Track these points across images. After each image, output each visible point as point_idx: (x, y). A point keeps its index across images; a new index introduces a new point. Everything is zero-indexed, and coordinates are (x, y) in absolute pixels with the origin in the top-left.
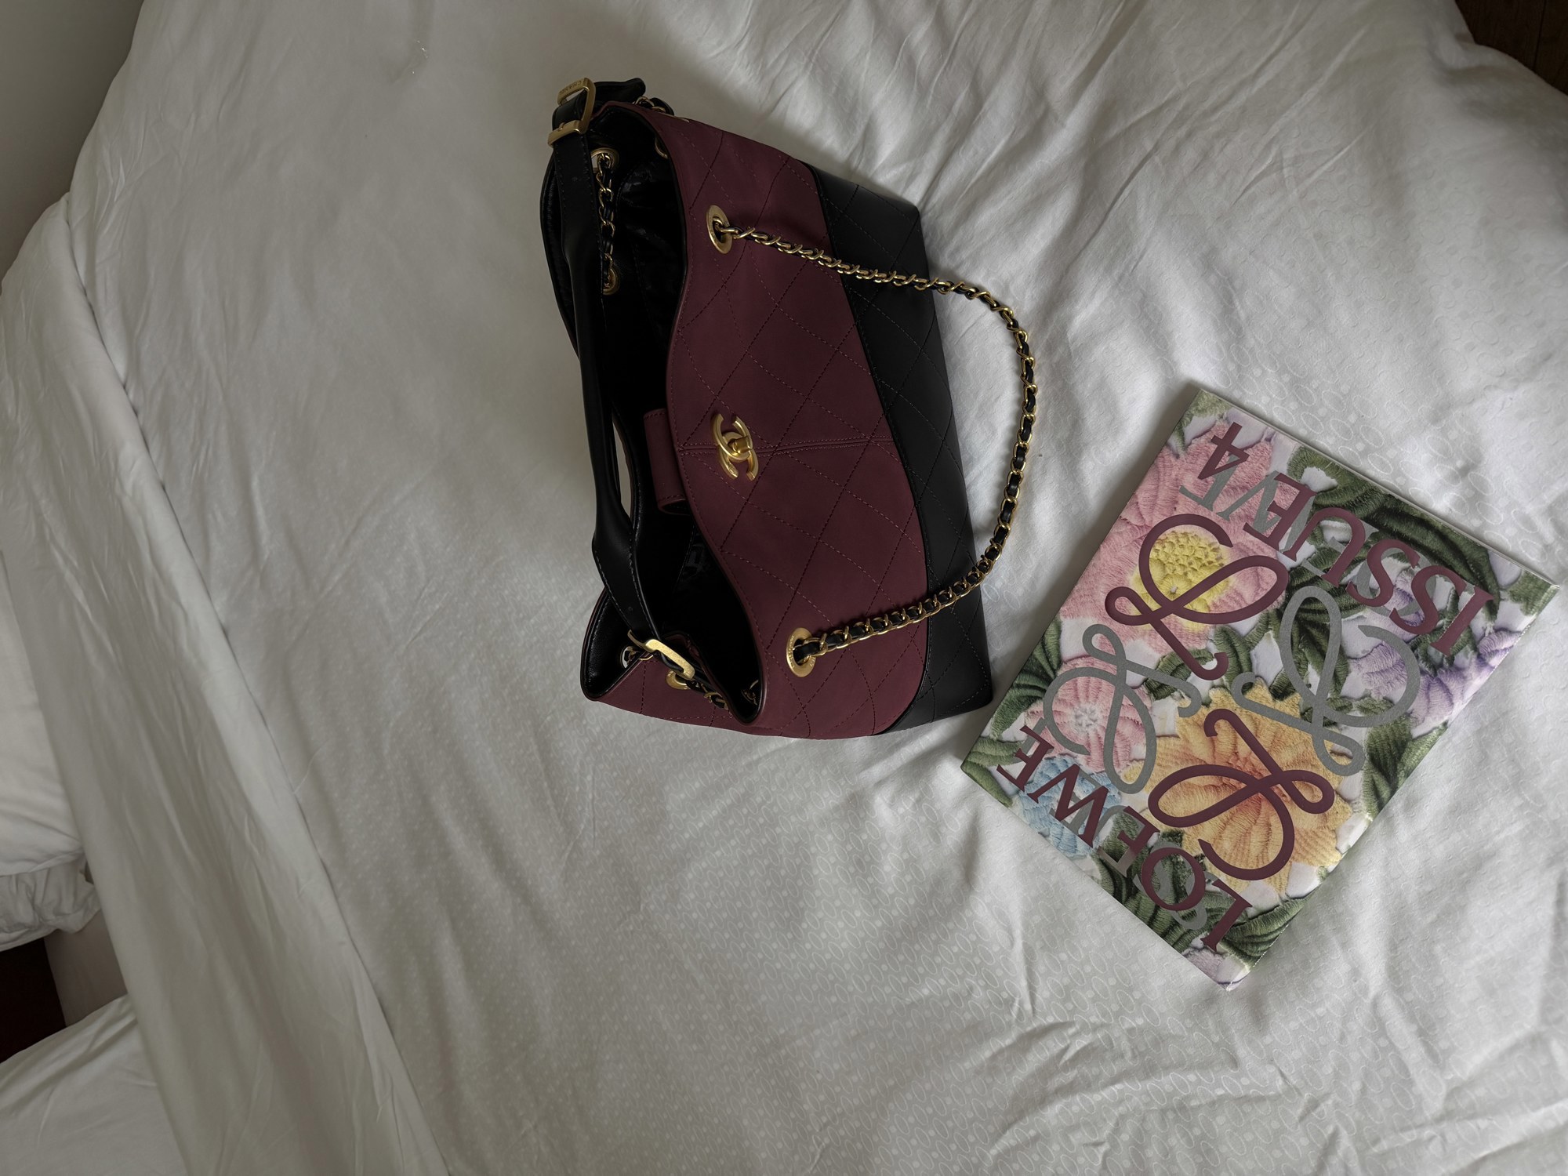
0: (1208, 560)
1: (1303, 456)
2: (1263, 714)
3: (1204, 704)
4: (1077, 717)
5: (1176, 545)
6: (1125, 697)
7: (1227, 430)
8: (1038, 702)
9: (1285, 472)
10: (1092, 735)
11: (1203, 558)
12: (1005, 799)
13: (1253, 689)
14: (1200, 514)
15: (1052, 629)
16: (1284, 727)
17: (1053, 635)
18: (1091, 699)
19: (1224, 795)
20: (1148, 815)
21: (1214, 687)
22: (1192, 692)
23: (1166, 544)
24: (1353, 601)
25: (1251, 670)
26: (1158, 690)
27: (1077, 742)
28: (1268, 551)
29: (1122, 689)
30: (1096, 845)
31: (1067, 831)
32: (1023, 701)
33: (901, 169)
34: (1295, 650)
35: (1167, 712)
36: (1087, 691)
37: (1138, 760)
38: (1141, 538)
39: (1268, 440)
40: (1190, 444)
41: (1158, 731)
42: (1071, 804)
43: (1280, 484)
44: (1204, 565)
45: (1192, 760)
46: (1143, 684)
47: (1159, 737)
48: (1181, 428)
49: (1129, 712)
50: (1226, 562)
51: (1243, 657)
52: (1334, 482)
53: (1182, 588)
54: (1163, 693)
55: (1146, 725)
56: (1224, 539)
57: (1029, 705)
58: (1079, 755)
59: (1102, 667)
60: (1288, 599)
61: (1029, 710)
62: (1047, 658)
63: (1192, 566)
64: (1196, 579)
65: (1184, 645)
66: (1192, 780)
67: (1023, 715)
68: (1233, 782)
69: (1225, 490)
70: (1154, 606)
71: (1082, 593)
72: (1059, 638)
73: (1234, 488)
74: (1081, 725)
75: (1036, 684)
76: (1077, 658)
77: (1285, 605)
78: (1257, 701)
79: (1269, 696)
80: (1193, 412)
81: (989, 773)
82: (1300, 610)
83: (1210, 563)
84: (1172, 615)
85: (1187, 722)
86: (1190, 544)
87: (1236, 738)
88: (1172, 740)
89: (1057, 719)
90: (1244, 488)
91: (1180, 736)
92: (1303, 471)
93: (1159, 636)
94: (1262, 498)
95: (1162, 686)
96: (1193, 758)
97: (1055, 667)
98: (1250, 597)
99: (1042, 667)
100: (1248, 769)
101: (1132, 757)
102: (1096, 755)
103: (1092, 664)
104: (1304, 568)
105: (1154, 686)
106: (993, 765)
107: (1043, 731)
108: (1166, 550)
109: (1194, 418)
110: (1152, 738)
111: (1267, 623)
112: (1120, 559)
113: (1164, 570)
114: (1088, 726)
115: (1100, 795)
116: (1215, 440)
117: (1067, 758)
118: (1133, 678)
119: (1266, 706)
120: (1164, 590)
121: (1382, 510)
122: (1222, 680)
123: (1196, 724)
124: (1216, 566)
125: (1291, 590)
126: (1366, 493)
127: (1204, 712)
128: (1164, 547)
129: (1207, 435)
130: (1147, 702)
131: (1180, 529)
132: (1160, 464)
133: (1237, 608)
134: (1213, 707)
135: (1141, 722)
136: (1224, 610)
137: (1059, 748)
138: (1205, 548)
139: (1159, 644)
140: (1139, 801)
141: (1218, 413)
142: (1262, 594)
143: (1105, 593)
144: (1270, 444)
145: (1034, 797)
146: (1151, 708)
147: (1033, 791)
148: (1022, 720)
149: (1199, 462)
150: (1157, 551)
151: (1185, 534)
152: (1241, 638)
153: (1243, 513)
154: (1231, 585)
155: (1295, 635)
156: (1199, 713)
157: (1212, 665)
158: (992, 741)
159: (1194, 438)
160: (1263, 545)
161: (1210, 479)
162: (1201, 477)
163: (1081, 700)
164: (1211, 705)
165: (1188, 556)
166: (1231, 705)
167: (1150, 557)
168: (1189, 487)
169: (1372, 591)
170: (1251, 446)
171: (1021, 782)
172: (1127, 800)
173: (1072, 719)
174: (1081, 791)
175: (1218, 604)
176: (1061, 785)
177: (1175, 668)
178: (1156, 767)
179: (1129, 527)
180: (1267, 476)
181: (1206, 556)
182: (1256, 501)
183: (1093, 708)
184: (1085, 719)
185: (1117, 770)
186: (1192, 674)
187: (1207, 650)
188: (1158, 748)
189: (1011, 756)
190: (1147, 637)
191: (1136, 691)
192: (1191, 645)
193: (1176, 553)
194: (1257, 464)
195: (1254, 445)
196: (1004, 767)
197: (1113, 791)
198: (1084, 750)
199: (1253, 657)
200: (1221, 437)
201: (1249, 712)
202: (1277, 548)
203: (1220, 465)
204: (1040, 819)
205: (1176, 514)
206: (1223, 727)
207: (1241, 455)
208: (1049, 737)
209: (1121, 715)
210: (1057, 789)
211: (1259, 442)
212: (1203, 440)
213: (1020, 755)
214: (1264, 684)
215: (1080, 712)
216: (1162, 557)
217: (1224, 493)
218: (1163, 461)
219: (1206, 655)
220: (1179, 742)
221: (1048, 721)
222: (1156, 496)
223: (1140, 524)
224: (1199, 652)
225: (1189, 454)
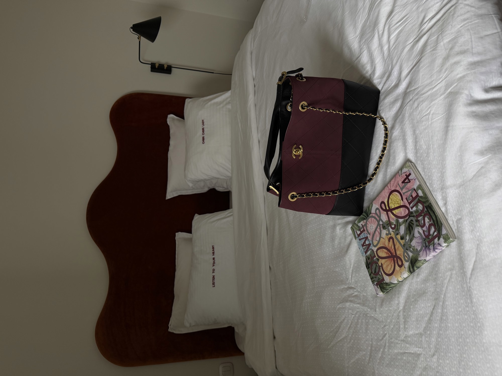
1: (419, 187)
2: (398, 241)
3: (390, 234)
4: (370, 226)
5: (395, 196)
6: (379, 226)
7: (409, 174)
8: (365, 220)
9: (416, 189)
10: (372, 231)
12: (356, 238)
13: (398, 235)
14: (400, 191)
15: (372, 205)
16: (400, 246)
18: (373, 224)
19: (387, 255)
20: (375, 253)
21: (392, 231)
22: (389, 231)
23: (393, 195)
24: (418, 224)
25: (399, 231)
26: (384, 228)
27: (369, 232)
28: (408, 205)
29: (379, 224)
30: (366, 255)
31: (363, 249)
32: (363, 218)
33: (379, 80)
34: (407, 230)
35: (384, 232)
37: (377, 241)
38: (389, 192)
39: (415, 180)
40: (402, 174)
41: (382, 236)
42: (365, 244)
43: (414, 191)
44: (398, 203)
45: (385, 245)
48: (401, 169)
49: (378, 230)
50: (401, 205)
51: (398, 227)
52: (423, 195)
53: (393, 207)
54: (385, 228)
55: (380, 234)
56: (402, 199)
59: (377, 218)
60: (409, 218)
62: (369, 211)
63: (396, 202)
64: (396, 206)
65: (390, 220)
66: (384, 250)
67: (362, 222)
68: (389, 253)
70: (388, 208)
71: (377, 200)
72: (372, 208)
73: (406, 188)
74: (370, 228)
75: (366, 216)
76: (374, 213)
77: (408, 219)
78: (398, 238)
79: (400, 238)
81: (354, 231)
82: (410, 222)
83: (399, 203)
84: (390, 212)
85: (386, 237)
86: (397, 197)
87: (392, 244)
88: (383, 239)
89: (367, 225)
90: (408, 189)
92: (418, 190)
93: (387, 215)
95: (385, 227)
97: (370, 214)
98: (403, 215)
99: (367, 213)
100: (392, 252)
101: (376, 239)
102: (371, 236)
103: (375, 216)
104: (413, 213)
105: (384, 226)
108: (393, 197)
109: (404, 168)
110: (380, 237)
111: (404, 222)
112: (385, 195)
113: (391, 201)
114: (372, 229)
115: (369, 245)
117: (367, 234)
118: (381, 223)
120: (390, 206)
121: (428, 206)
122: (394, 231)
125: (410, 216)
126: (427, 201)
127: (389, 236)
129: (405, 173)
130: (382, 229)
131: (396, 193)
133: (400, 216)
134: (391, 236)
136: (398, 215)
137: (366, 232)
138: (399, 199)
139: (386, 217)
140: (375, 249)
141: (408, 169)
142: (405, 215)
143: (381, 201)
145: (360, 240)
146: (382, 231)
147: (360, 238)
149: (402, 179)
150: (391, 196)
151: (397, 194)
152: (399, 223)
153: (406, 195)
154: (401, 210)
155: (408, 227)
157: (393, 226)
158: (356, 225)
161: (403, 184)
162: (402, 182)
163: (372, 223)
165: (396, 200)
166: (394, 237)
168: (400, 184)
169: (422, 224)
170: (412, 180)
171: (359, 235)
173: (369, 226)
174: (367, 242)
175: (398, 213)
176: (364, 239)
177: (387, 224)
178: (379, 244)
179: (388, 188)
180: (412, 188)
181: (399, 202)
182: (409, 193)
183: (373, 226)
184: (371, 227)
185: (373, 241)
186: (390, 227)
187: (393, 222)
188: (381, 240)
189: (358, 229)
190: (385, 215)
191: (381, 226)
194: (412, 185)
196: (357, 231)
197: (372, 245)
198: (369, 234)
199: (400, 228)
200: (407, 175)
201: (396, 240)
202: (410, 206)
203: (406, 182)
204: (359, 245)
205: (396, 189)
206: (391, 240)
207: (409, 181)
208: (365, 228)
213: (360, 230)
214: (400, 235)
215: (371, 226)
216: (392, 198)
218: (397, 176)
219: (393, 224)
220: (384, 240)
221: (366, 225)
222: (394, 183)
223: (390, 189)
224: (392, 222)
225: (401, 176)
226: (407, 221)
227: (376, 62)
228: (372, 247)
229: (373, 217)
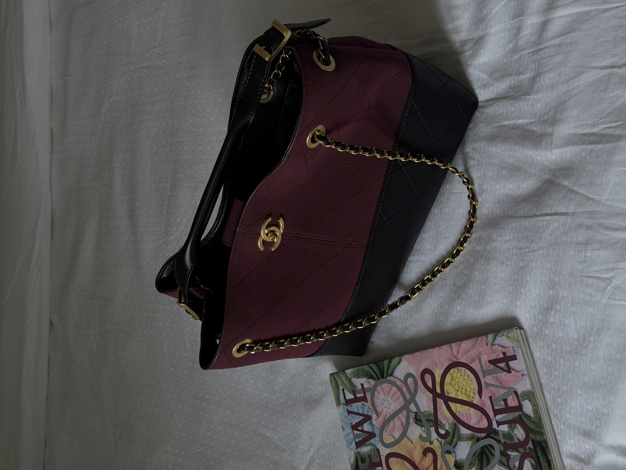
0: (469, 394)
1: (529, 394)
2: (446, 466)
3: (430, 442)
4: (384, 400)
5: (462, 377)
6: (405, 411)
7: (511, 355)
8: (374, 380)
9: (519, 393)
10: (384, 412)
11: (468, 391)
12: (338, 403)
13: (450, 455)
14: (479, 375)
15: (397, 359)
17: (396, 362)
18: (393, 399)
20: (383, 459)
21: (437, 440)
22: (429, 434)
23: (459, 372)
24: (505, 463)
25: (454, 447)
26: (418, 421)
27: (377, 409)
28: (491, 414)
29: (405, 407)
30: (359, 450)
31: (352, 435)
32: (369, 374)
34: (474, 457)
35: (415, 431)
36: (394, 395)
37: (393, 437)
38: (452, 360)
39: (522, 375)
40: (495, 345)
41: (408, 434)
42: (360, 428)
43: (514, 395)
44: (466, 394)
45: (411, 456)
46: (415, 413)
47: (407, 437)
48: (496, 335)
49: (402, 416)
50: (475, 402)
51: (455, 440)
52: (532, 416)
53: (452, 395)
54: (419, 423)
55: (405, 429)
56: (480, 393)
57: (369, 378)
58: (375, 414)
59: (405, 392)
61: (369, 380)
62: (388, 368)
63: (462, 390)
64: (460, 397)
65: (438, 415)
66: (406, 463)
67: (365, 379)
69: (494, 376)
70: (438, 390)
71: (417, 358)
72: (397, 365)
73: (497, 379)
74: (383, 404)
75: (377, 373)
76: (399, 379)
77: (482, 439)
78: (448, 460)
79: (453, 463)
80: (505, 334)
81: (338, 387)
82: (486, 446)
83: (469, 396)
84: (442, 400)
85: (420, 442)
86: (467, 381)
87: (431, 465)
88: (410, 443)
89: (376, 393)
90: (500, 382)
91: (414, 444)
92: (525, 400)
93: (432, 402)
94: (504, 393)
95: (420, 420)
96: (412, 456)
97: (389, 374)
98: (473, 422)
99: (384, 370)
101: (393, 434)
102: (381, 420)
103: (403, 387)
104: (498, 433)
105: (418, 418)
106: (342, 386)
107: (368, 393)
108: (457, 374)
109: (504, 337)
110: (404, 435)
111: (472, 438)
112: (439, 360)
113: (451, 381)
114: (385, 407)
115: (372, 435)
116: (504, 353)
117: (370, 410)
118: (412, 407)
119: (449, 465)
120: (446, 388)
121: (540, 443)
122: (442, 441)
123: (422, 446)
124: (470, 399)
125: (488, 436)
126: (539, 432)
127: (428, 445)
128: (458, 373)
129: (503, 349)
130: (412, 421)
131: (468, 372)
132: (479, 341)
133: (466, 422)
134: (432, 446)
135: (404, 425)
136: (461, 418)
137: (368, 404)
138: (471, 389)
139: (430, 405)
140: (384, 452)
141: (513, 345)
142: (478, 426)
143: (425, 367)
144: (522, 378)
146: (411, 424)
147: (350, 410)
148: (363, 380)
149: (493, 355)
150: (454, 371)
151: (468, 376)
152: (459, 433)
153: (493, 391)
154: (470, 411)
155: (478, 452)
156: (426, 443)
157: (442, 432)
158: (347, 377)
159: (498, 345)
160: (491, 410)
161: (492, 366)
162: (491, 362)
163: (390, 396)
164: (432, 445)
165: (463, 385)
166: (439, 452)
167: (451, 371)
168: (483, 361)
169: (514, 466)
171: (348, 402)
172: (380, 446)
173: (381, 399)
174: (366, 427)
175: (461, 413)
176: (361, 418)
177: (429, 419)
178: (398, 446)
179: (451, 352)
180: (512, 387)
181: (470, 392)
182: (502, 392)
183: (392, 403)
184: (386, 404)
185: (384, 433)
186: (434, 428)
187: (445, 425)
188: (403, 440)
189: (350, 389)
190: (428, 398)
191: (411, 413)
192: (440, 417)
193: (461, 379)
194: (512, 379)
195: (516, 371)
196: (345, 391)
197: (377, 438)
198: (377, 413)
199: (458, 444)
200: (507, 355)
201: (442, 461)
202: (495, 416)
203: (499, 365)
204: (345, 422)
205: (471, 365)
206: (430, 456)
207: (509, 370)
208: (369, 397)
209: (400, 415)
210: (359, 418)
211: (519, 372)
212: (501, 348)
213: (354, 393)
214: (455, 457)
215: (386, 399)
216: (454, 375)
217: (493, 377)
218: (481, 341)
219: (443, 426)
220: (412, 446)
221: (373, 390)
222: (469, 351)
223: (456, 355)
224: (441, 423)
225: (492, 349)
226: (478, 439)
227: (493, 30)
228: (375, 441)
229: (394, 384)
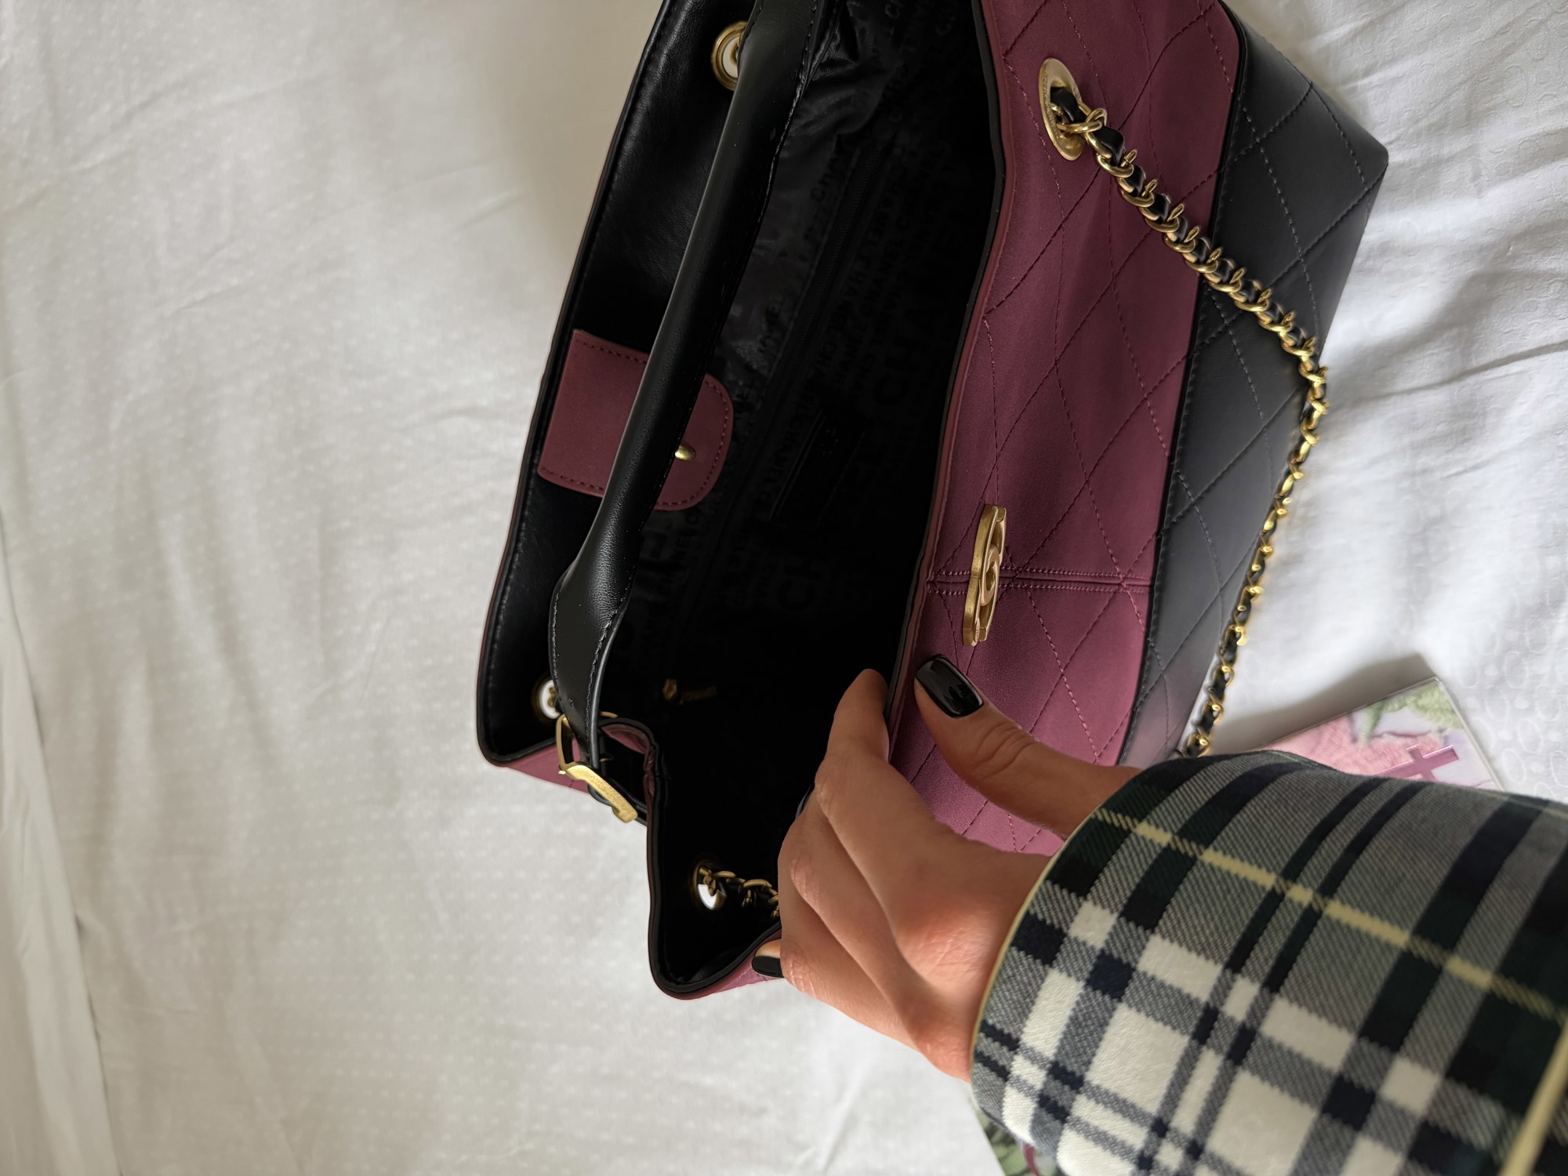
7: (1437, 751)
40: (1380, 736)
48: (1380, 709)
80: (1408, 702)
109: (1406, 709)
116: (1414, 753)
129: (1409, 741)
132: (1325, 735)
141: (1440, 723)
159: (1389, 733)
212: (1399, 742)
218: (1334, 732)
225: (1370, 746)
